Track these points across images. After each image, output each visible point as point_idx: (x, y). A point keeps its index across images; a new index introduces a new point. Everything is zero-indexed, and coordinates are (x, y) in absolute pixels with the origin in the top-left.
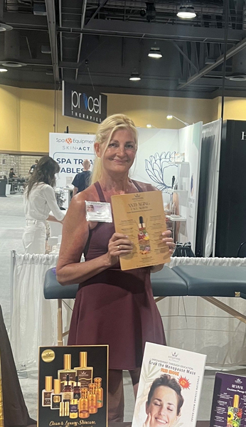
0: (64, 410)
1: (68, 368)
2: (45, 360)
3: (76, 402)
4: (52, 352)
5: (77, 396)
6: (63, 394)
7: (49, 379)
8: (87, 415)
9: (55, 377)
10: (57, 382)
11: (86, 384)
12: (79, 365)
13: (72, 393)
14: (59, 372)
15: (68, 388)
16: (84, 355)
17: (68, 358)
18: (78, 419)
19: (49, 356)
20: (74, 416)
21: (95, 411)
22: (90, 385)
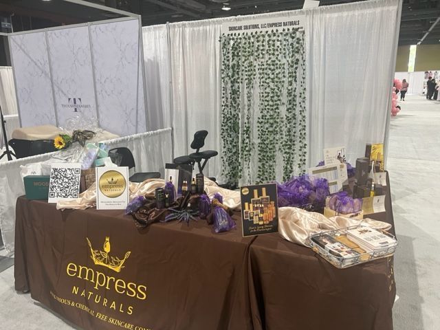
0: (256, 221)
1: (256, 197)
2: (244, 194)
3: (262, 215)
4: (247, 189)
5: (262, 212)
6: (255, 212)
7: (246, 204)
8: (268, 222)
9: (250, 203)
10: (251, 205)
11: (266, 205)
12: (262, 195)
13: (259, 211)
14: (252, 200)
15: (257, 208)
16: (264, 189)
17: (256, 191)
18: (263, 225)
19: (246, 191)
20: (261, 223)
21: (272, 220)
22: (269, 206)
